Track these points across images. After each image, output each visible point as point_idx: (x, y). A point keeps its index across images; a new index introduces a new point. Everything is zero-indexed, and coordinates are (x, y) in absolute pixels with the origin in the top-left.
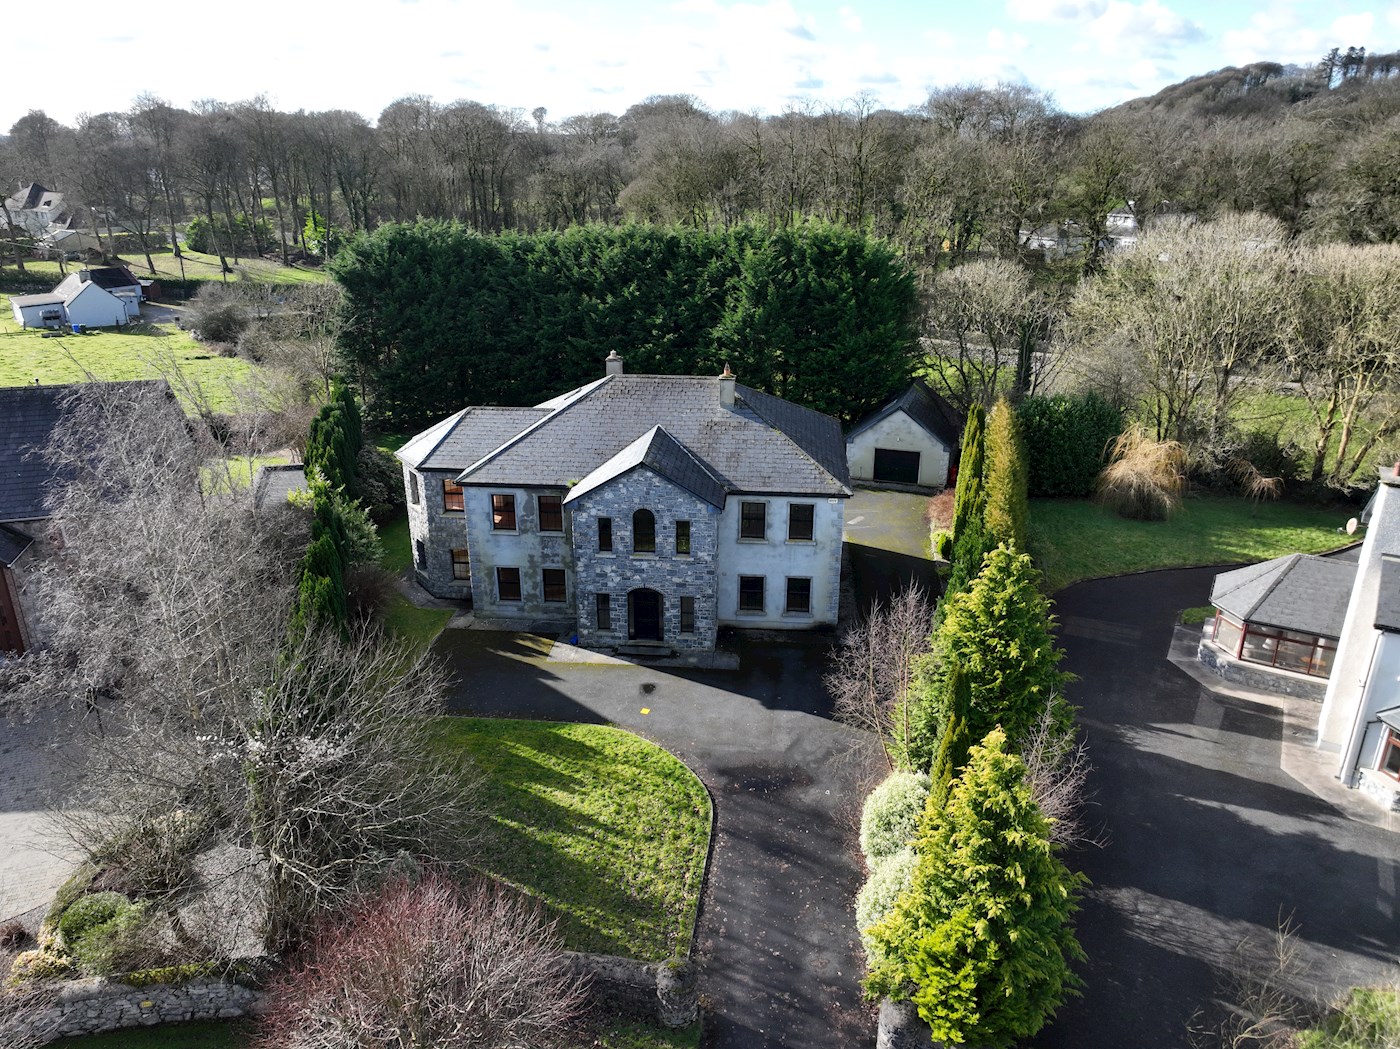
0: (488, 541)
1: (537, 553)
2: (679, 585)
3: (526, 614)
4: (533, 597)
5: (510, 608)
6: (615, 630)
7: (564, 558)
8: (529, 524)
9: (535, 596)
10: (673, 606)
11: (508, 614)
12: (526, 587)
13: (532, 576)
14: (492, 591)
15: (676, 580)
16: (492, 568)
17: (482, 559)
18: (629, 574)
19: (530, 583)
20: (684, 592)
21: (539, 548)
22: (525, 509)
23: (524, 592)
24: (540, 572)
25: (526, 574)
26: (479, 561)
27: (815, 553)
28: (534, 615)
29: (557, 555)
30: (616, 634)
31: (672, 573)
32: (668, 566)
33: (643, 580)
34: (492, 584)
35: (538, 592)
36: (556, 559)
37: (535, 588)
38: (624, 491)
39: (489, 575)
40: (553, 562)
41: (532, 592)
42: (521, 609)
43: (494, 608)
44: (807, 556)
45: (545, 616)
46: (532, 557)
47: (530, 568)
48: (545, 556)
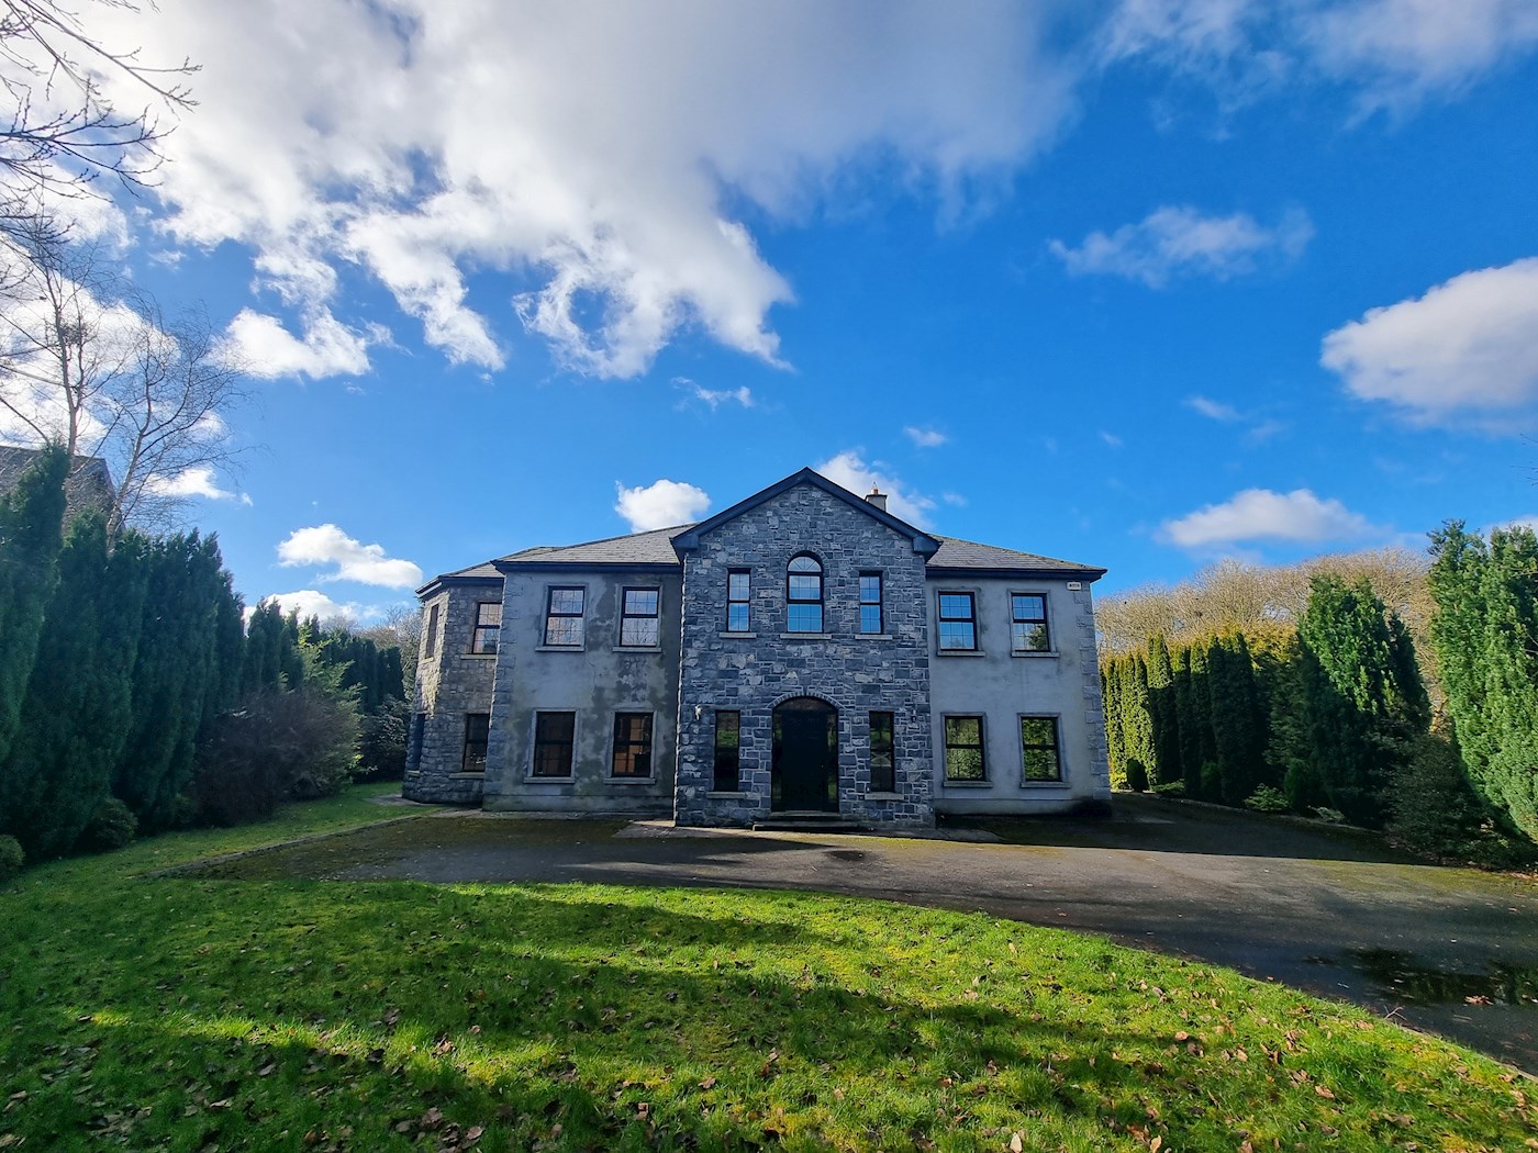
0: (530, 664)
1: (610, 683)
2: (870, 689)
3: (576, 801)
4: (590, 767)
5: (548, 790)
6: (747, 787)
7: (654, 691)
8: (603, 633)
9: (597, 764)
10: (858, 733)
11: (544, 802)
12: (583, 747)
13: (593, 726)
14: (520, 757)
15: (861, 678)
16: (529, 713)
17: (515, 696)
18: (778, 668)
19: (591, 740)
20: (878, 703)
21: (614, 674)
22: (599, 607)
23: (577, 758)
24: (611, 718)
25: (585, 724)
26: (509, 701)
27: (1059, 671)
28: (590, 802)
29: (643, 686)
30: (750, 795)
31: (855, 666)
32: (846, 652)
33: (804, 681)
34: (524, 743)
35: (602, 758)
36: (641, 693)
37: (597, 749)
38: (774, 522)
39: (522, 726)
40: (635, 698)
41: (592, 757)
42: (568, 791)
43: (521, 789)
44: (1047, 677)
45: (610, 804)
46: (599, 690)
47: (594, 711)
48: (622, 689)
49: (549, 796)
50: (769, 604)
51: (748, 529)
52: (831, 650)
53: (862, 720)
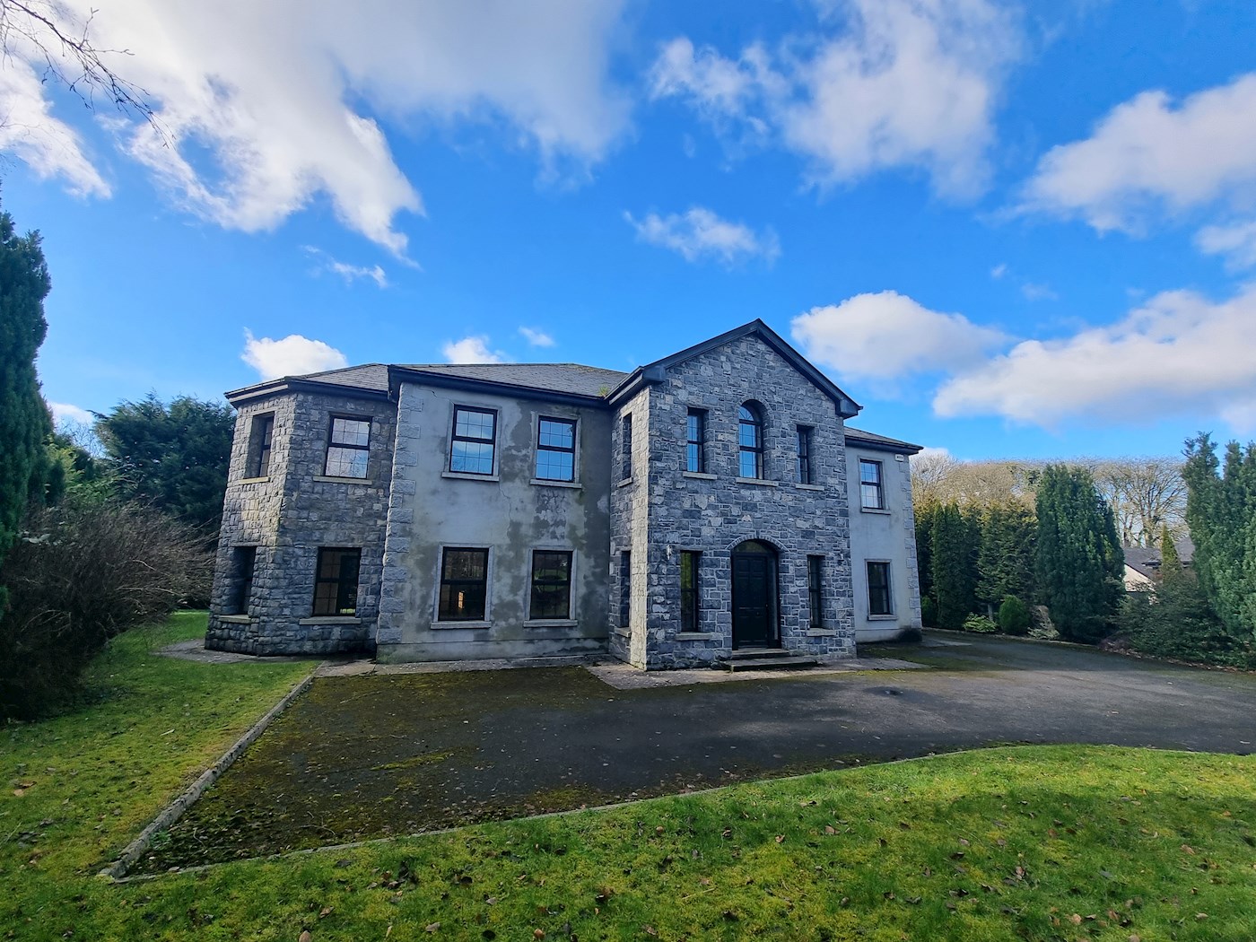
0: (434, 492)
1: (527, 518)
2: (808, 534)
3: (491, 648)
4: (507, 608)
5: (459, 636)
7: (573, 528)
8: (518, 464)
9: (513, 606)
11: (455, 649)
12: (499, 588)
13: (508, 564)
14: (425, 598)
15: (801, 524)
16: (434, 548)
17: (416, 529)
18: (735, 511)
19: (507, 579)
20: (813, 548)
21: (531, 508)
22: (514, 436)
23: (491, 599)
24: (528, 555)
25: (500, 561)
26: (410, 534)
27: (891, 526)
28: (508, 648)
29: (563, 523)
31: (797, 513)
32: (788, 500)
33: (757, 525)
34: (427, 583)
35: (519, 599)
36: (560, 530)
37: (514, 589)
39: (425, 565)
40: (554, 536)
41: (509, 598)
42: (483, 636)
43: (426, 637)
45: (530, 648)
46: (515, 526)
47: (510, 547)
48: (540, 525)
49: (459, 643)
50: (725, 447)
51: (706, 370)
52: (777, 497)
53: (802, 562)
